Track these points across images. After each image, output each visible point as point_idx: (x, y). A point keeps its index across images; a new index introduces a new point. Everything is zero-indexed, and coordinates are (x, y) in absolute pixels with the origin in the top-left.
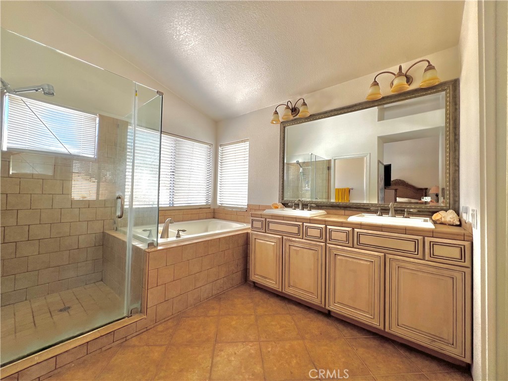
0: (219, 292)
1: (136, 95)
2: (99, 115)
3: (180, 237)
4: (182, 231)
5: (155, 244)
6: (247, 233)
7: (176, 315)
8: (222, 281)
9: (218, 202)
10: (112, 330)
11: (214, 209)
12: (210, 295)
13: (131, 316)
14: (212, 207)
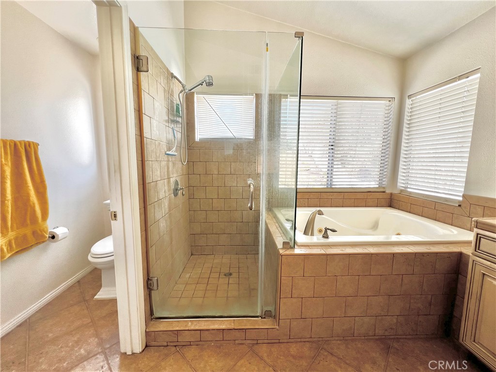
0: (387, 333)
1: (267, 50)
2: (256, 94)
3: (327, 237)
4: (331, 230)
5: (292, 244)
6: (461, 254)
7: (315, 339)
8: (395, 320)
9: (401, 184)
10: (243, 327)
11: (391, 194)
12: (371, 333)
13: (265, 318)
14: (388, 191)
